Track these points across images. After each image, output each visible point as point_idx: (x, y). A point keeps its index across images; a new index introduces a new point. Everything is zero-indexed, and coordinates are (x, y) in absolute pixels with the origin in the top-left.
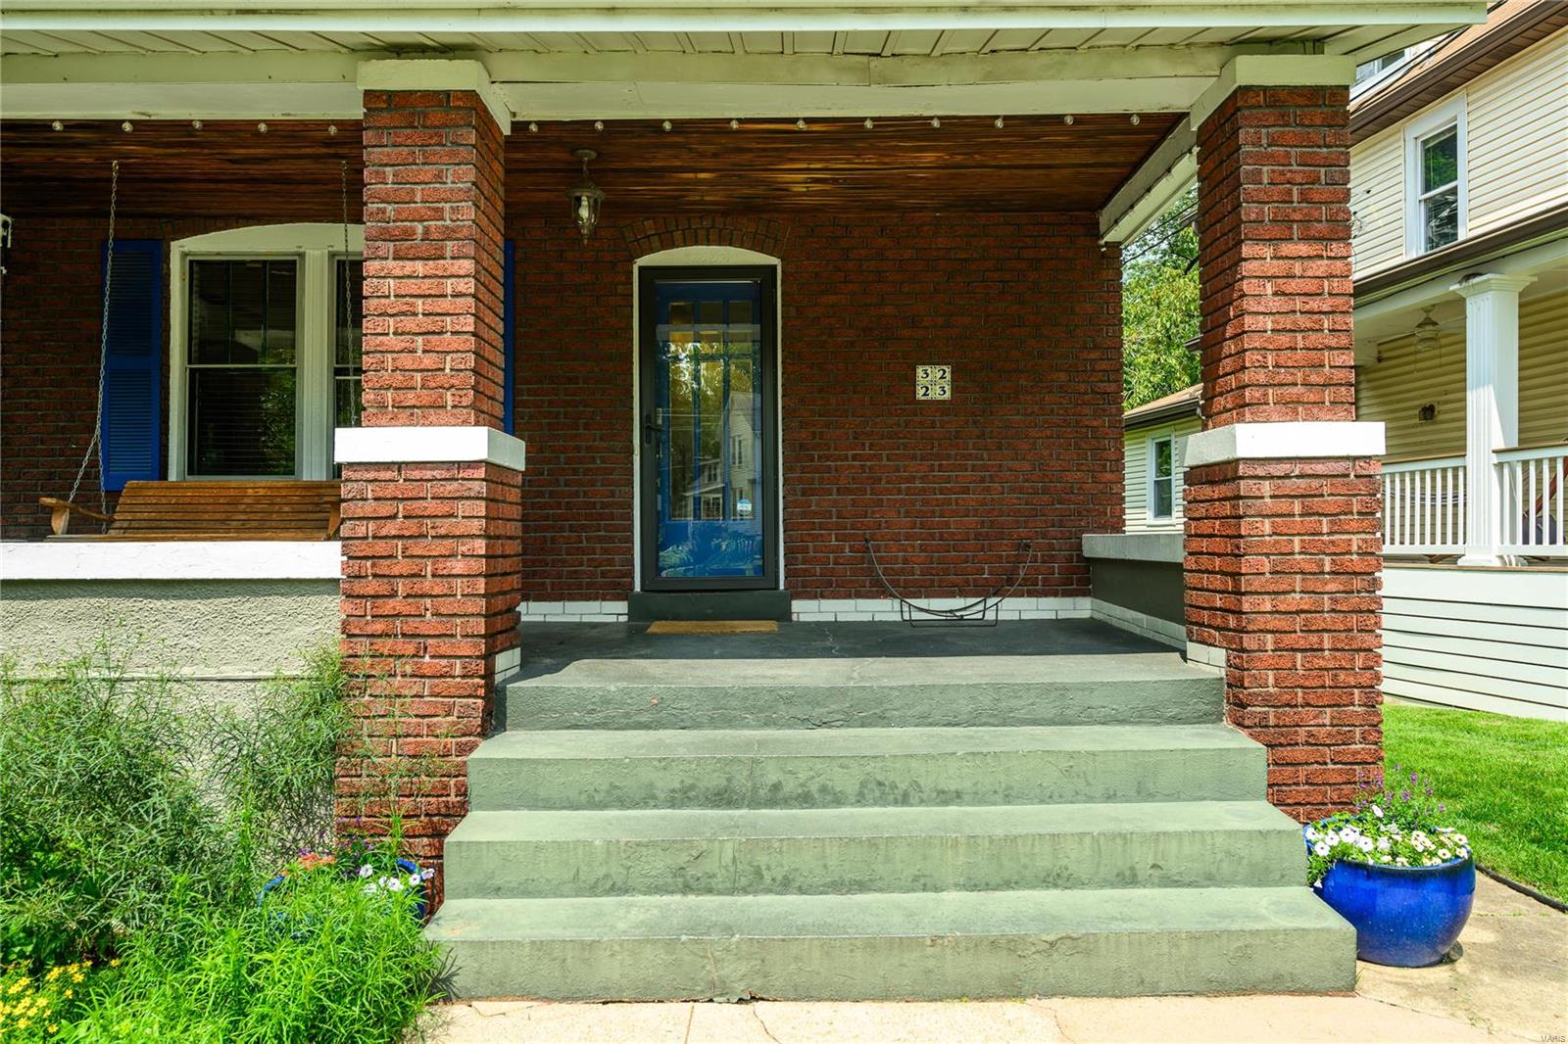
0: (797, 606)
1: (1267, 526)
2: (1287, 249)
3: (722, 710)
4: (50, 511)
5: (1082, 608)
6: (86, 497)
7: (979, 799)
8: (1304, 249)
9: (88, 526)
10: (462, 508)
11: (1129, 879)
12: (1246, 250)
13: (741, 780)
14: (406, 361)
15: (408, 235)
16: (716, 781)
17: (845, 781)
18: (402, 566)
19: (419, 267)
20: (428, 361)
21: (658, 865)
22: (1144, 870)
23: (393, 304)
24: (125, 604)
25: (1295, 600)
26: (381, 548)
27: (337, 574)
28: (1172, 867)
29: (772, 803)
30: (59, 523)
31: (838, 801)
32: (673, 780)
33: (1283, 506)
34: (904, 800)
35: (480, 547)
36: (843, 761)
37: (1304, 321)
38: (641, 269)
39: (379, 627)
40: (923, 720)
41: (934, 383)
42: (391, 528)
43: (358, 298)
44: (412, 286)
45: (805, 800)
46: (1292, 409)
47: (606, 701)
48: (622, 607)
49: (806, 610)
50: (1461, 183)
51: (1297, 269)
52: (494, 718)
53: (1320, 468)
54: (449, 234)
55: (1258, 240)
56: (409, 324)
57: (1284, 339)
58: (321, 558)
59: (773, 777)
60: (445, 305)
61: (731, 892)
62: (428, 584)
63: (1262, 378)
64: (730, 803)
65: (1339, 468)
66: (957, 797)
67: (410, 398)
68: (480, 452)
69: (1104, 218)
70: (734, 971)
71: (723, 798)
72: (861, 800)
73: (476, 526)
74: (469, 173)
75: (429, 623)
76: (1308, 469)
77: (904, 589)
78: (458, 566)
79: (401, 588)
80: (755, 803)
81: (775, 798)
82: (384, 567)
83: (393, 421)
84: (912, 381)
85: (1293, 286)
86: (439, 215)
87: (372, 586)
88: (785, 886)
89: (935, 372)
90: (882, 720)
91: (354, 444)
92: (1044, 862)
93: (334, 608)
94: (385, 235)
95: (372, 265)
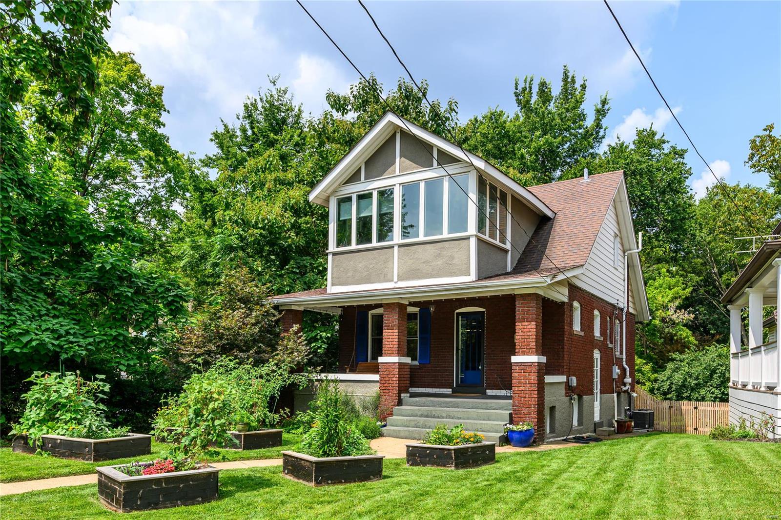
0: (487, 391)
1: (517, 375)
2: (524, 323)
3: (433, 405)
4: (346, 368)
6: (352, 366)
7: (464, 419)
8: (526, 323)
9: (353, 371)
10: (395, 369)
12: (516, 324)
13: (430, 413)
14: (388, 346)
15: (389, 326)
16: (426, 414)
17: (444, 415)
18: (387, 379)
19: (391, 331)
20: (392, 346)
22: (479, 429)
23: (387, 337)
24: (353, 384)
25: (522, 388)
26: (385, 376)
27: (378, 380)
29: (434, 418)
30: (348, 370)
31: (443, 418)
32: (419, 413)
33: (520, 371)
34: (453, 418)
35: (397, 376)
36: (444, 411)
37: (526, 337)
38: (457, 313)
39: (384, 388)
40: (464, 408)
42: (386, 373)
44: (389, 334)
45: (438, 417)
46: (524, 353)
47: (417, 402)
48: (450, 390)
49: (489, 392)
51: (526, 327)
52: (400, 403)
53: (526, 364)
54: (394, 325)
55: (519, 322)
56: (389, 340)
57: (523, 340)
58: (376, 377)
59: (434, 414)
60: (393, 337)
61: (422, 428)
62: (390, 382)
63: (519, 347)
64: (428, 417)
65: (530, 364)
66: (460, 419)
67: (389, 352)
68: (397, 361)
70: (417, 436)
71: (427, 416)
72: (446, 418)
73: (397, 373)
75: (391, 388)
76: (524, 364)
78: (394, 379)
79: (387, 382)
82: (385, 379)
83: (387, 356)
85: (524, 330)
86: (393, 322)
87: (383, 382)
90: (458, 407)
91: (381, 360)
93: (378, 385)
94: (386, 326)
95: (384, 331)
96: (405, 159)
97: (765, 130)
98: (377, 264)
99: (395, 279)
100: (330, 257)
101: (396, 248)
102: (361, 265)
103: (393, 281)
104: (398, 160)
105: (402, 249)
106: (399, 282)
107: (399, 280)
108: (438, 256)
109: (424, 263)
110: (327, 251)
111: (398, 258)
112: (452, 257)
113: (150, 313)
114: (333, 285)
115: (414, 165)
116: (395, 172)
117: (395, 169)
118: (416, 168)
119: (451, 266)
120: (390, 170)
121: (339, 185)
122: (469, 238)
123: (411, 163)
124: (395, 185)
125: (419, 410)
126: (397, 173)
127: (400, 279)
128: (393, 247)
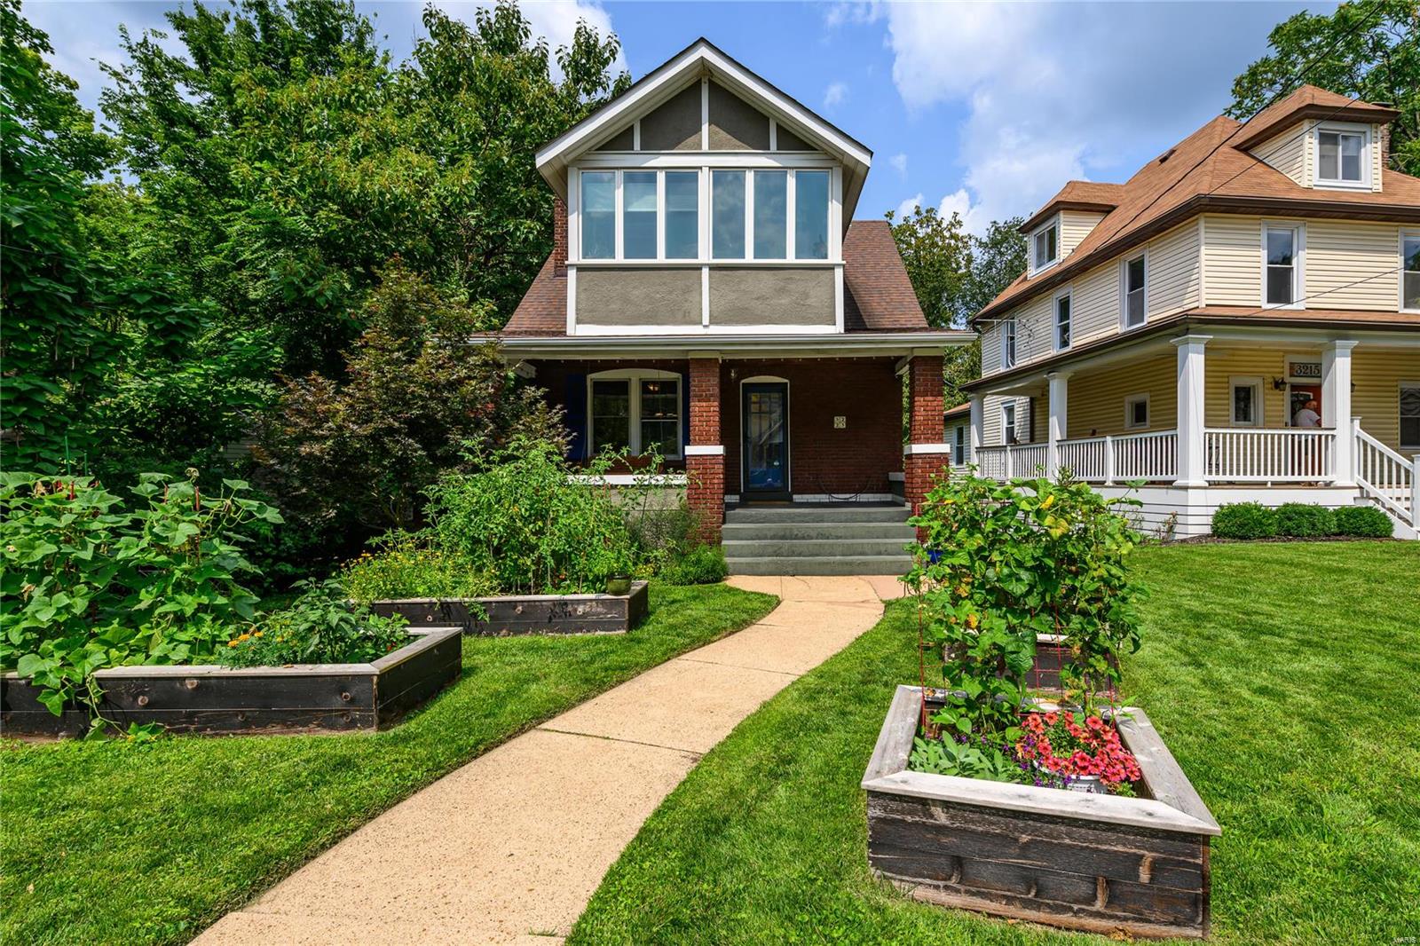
0: (795, 496)
2: (927, 398)
3: (781, 519)
5: (889, 497)
7: (846, 538)
8: (931, 398)
10: (716, 466)
11: (880, 553)
12: (916, 399)
13: (788, 533)
14: (702, 428)
15: (701, 395)
16: (782, 534)
17: (813, 534)
18: (702, 481)
19: (704, 404)
20: (707, 428)
21: (770, 550)
23: (698, 414)
26: (697, 476)
27: (685, 483)
28: (889, 551)
29: (795, 539)
31: (812, 538)
32: (770, 534)
34: (828, 538)
35: (721, 476)
36: (813, 529)
38: (743, 384)
39: (696, 496)
40: (832, 521)
41: (840, 422)
42: (698, 472)
43: (689, 411)
44: (702, 409)
45: (803, 538)
46: (927, 441)
47: (751, 516)
48: (738, 497)
49: (797, 498)
50: (1070, 321)
51: (929, 404)
52: (725, 519)
53: (933, 456)
54: (712, 395)
55: (920, 396)
56: (702, 419)
57: (926, 422)
58: (680, 479)
59: (795, 533)
60: (711, 414)
61: (788, 556)
62: (708, 486)
64: (785, 540)
65: (938, 456)
66: (841, 537)
67: (702, 438)
68: (720, 453)
69: (897, 367)
70: (790, 569)
71: (783, 537)
72: (817, 538)
73: (721, 471)
74: (717, 380)
75: (709, 495)
76: (930, 456)
77: (830, 492)
78: (716, 481)
79: (702, 486)
80: (791, 539)
81: (796, 537)
83: (699, 444)
84: (833, 423)
86: (709, 390)
87: (694, 486)
88: (799, 555)
89: (841, 419)
90: (822, 521)
91: (690, 450)
92: (860, 550)
93: (685, 491)
94: (696, 396)
95: (692, 404)
96: (718, 129)
97: (886, 216)
98: (671, 293)
99: (706, 320)
100: (572, 274)
101: (705, 271)
102: (636, 292)
103: (701, 323)
104: (705, 128)
105: (717, 274)
106: (711, 327)
107: (711, 322)
108: (781, 291)
109: (758, 299)
110: (566, 262)
111: (710, 288)
112: (806, 295)
113: (107, 349)
114: (579, 321)
115: (735, 141)
116: (700, 146)
117: (701, 141)
118: (739, 147)
119: (804, 308)
120: (690, 140)
121: (590, 149)
122: (833, 269)
123: (729, 137)
124: (701, 168)
125: (770, 529)
126: (705, 147)
127: (714, 320)
128: (701, 269)
